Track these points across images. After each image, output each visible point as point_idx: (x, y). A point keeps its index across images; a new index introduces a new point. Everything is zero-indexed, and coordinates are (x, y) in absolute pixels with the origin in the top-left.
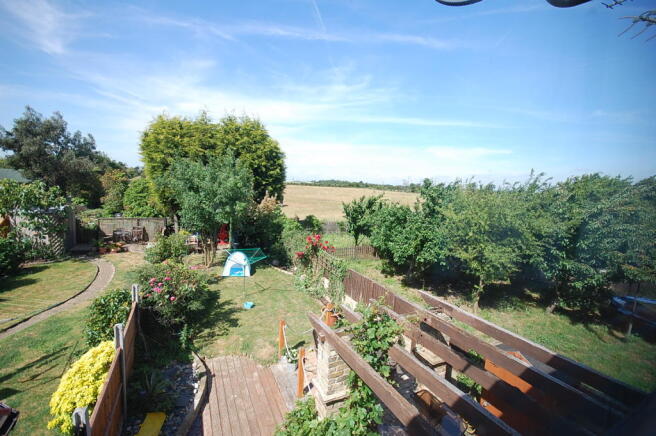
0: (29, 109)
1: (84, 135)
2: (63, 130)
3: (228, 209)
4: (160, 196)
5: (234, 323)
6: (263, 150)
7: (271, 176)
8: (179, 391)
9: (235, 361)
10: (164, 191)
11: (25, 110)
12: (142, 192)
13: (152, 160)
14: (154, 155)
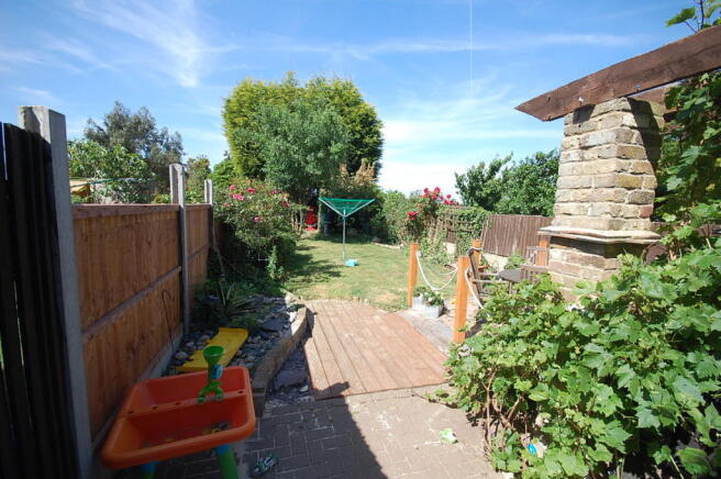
0: (117, 103)
1: (171, 133)
2: (151, 127)
3: (320, 155)
4: (244, 168)
5: (337, 275)
6: (355, 112)
7: (367, 145)
8: (268, 317)
9: (344, 306)
10: (246, 161)
11: (115, 105)
12: (224, 174)
13: (235, 125)
14: (236, 120)
